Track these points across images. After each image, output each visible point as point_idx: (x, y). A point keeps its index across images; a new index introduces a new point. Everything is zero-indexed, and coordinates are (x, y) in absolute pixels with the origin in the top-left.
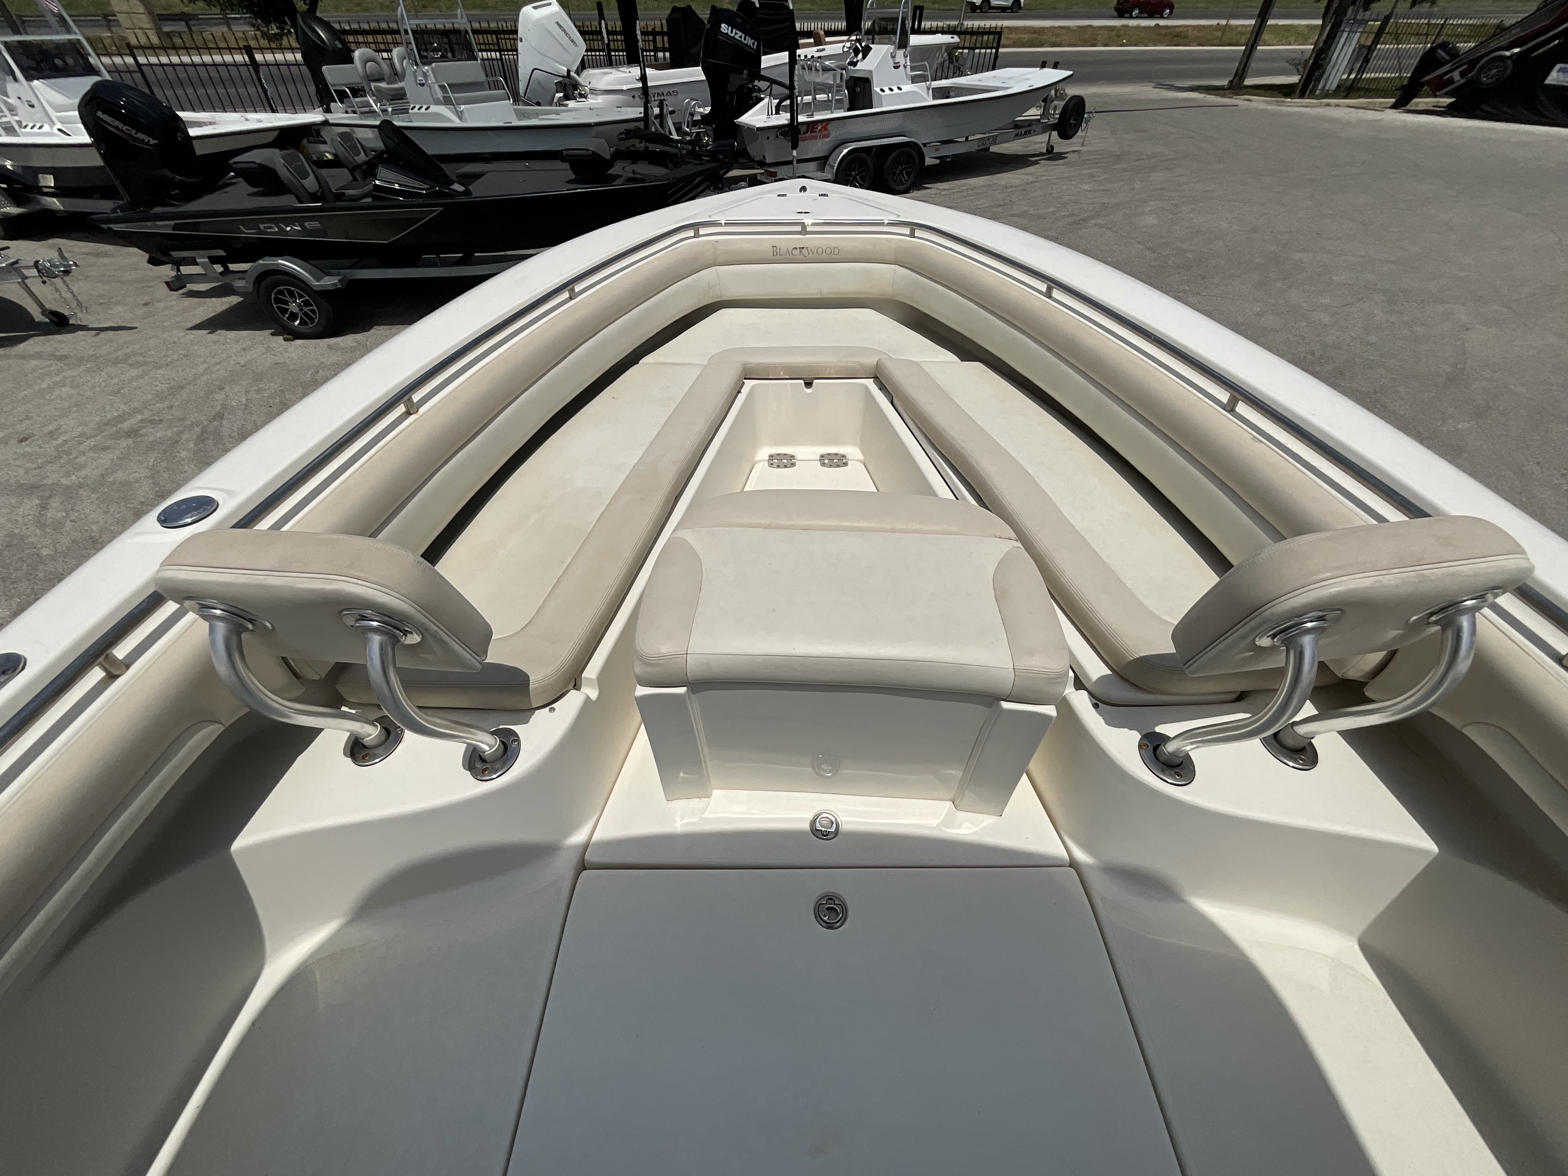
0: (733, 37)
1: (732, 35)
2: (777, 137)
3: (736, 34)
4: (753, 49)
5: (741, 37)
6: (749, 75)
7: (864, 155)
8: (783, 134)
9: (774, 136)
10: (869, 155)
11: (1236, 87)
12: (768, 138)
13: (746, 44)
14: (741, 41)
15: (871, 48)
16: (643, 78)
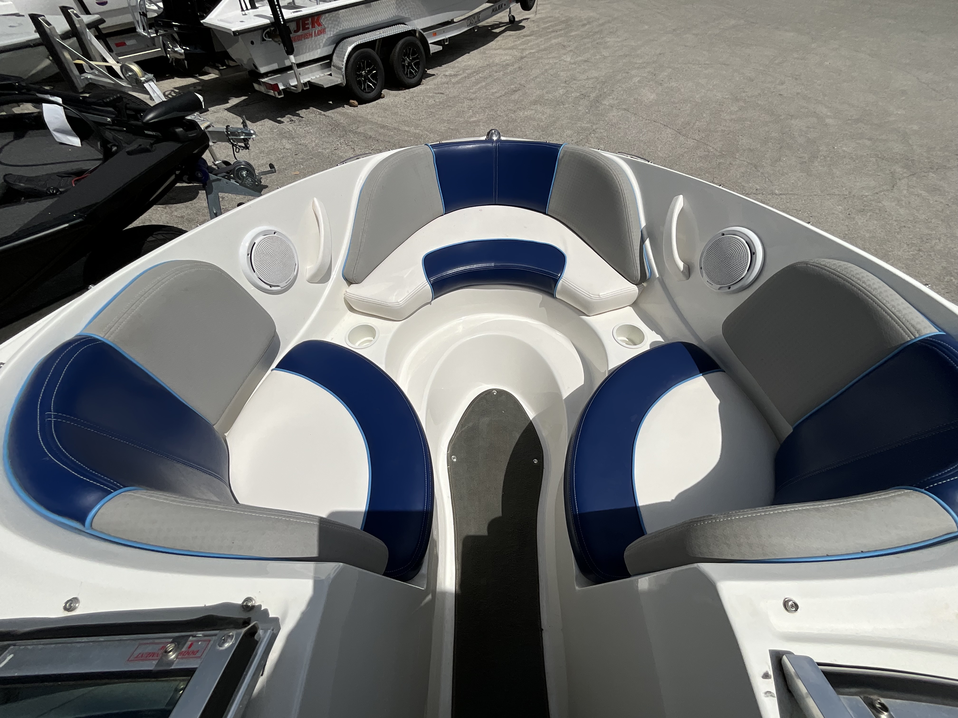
2: (264, 40)
7: (369, 50)
8: (270, 35)
9: (260, 39)
10: (374, 49)
12: (252, 43)
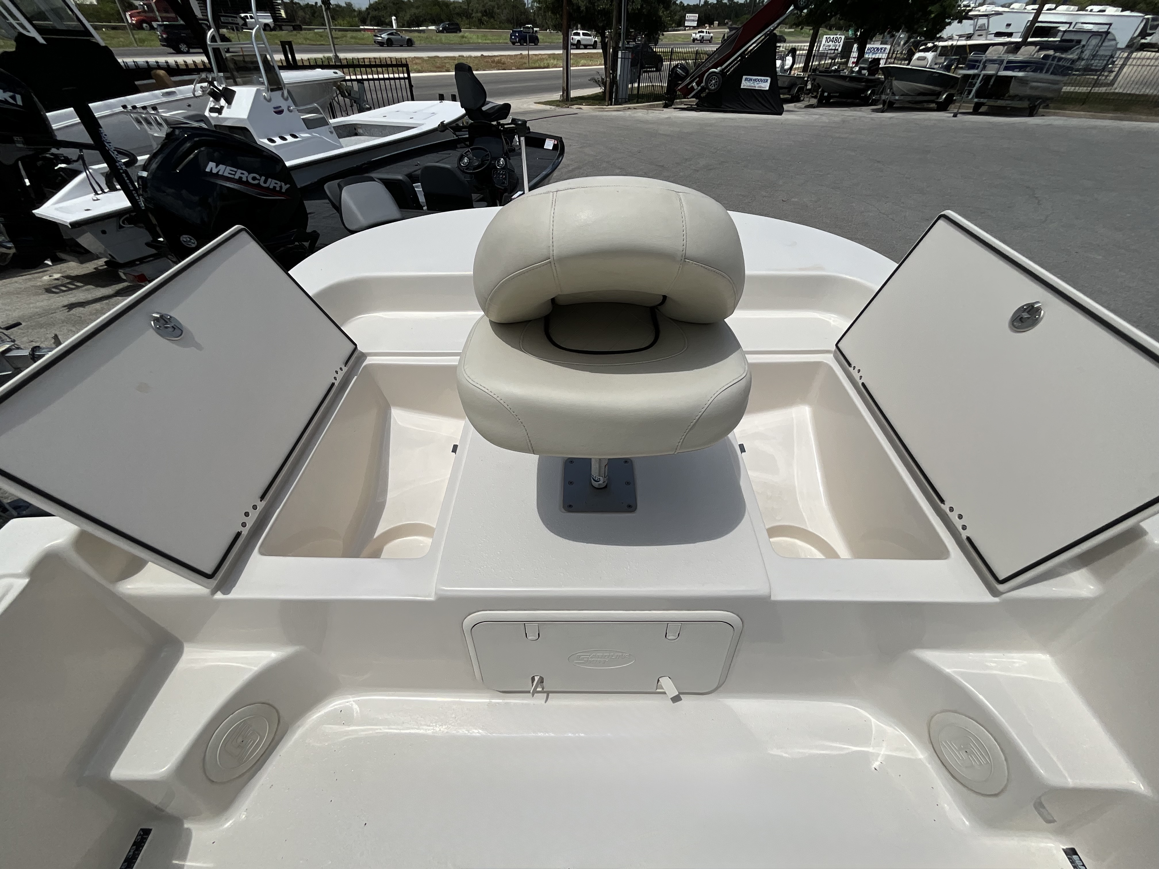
11: (567, 100)
15: (234, 92)
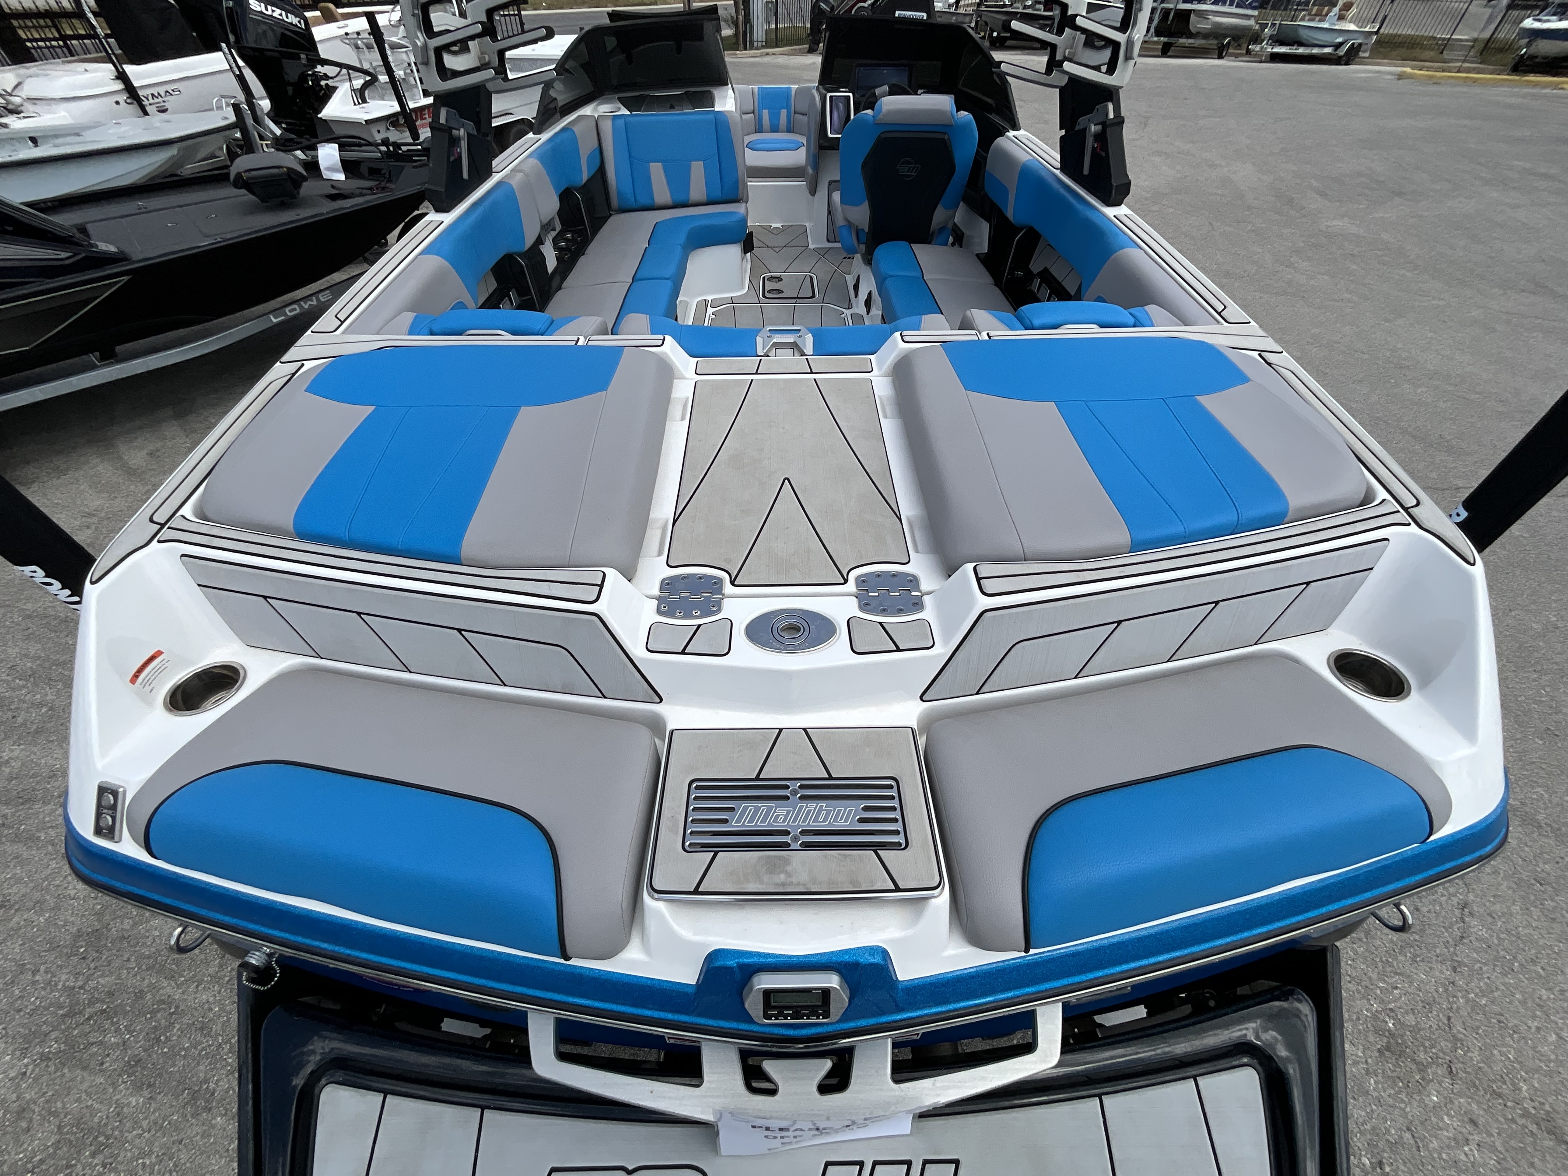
0: (271, 16)
1: (269, 13)
3: (273, 11)
4: (301, 28)
5: (281, 15)
6: (308, 59)
13: (291, 24)
14: (283, 20)
16: (122, 76)
